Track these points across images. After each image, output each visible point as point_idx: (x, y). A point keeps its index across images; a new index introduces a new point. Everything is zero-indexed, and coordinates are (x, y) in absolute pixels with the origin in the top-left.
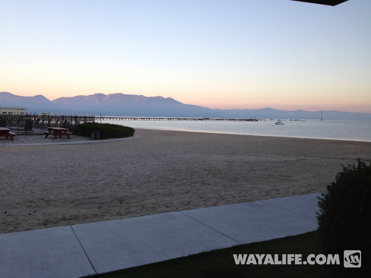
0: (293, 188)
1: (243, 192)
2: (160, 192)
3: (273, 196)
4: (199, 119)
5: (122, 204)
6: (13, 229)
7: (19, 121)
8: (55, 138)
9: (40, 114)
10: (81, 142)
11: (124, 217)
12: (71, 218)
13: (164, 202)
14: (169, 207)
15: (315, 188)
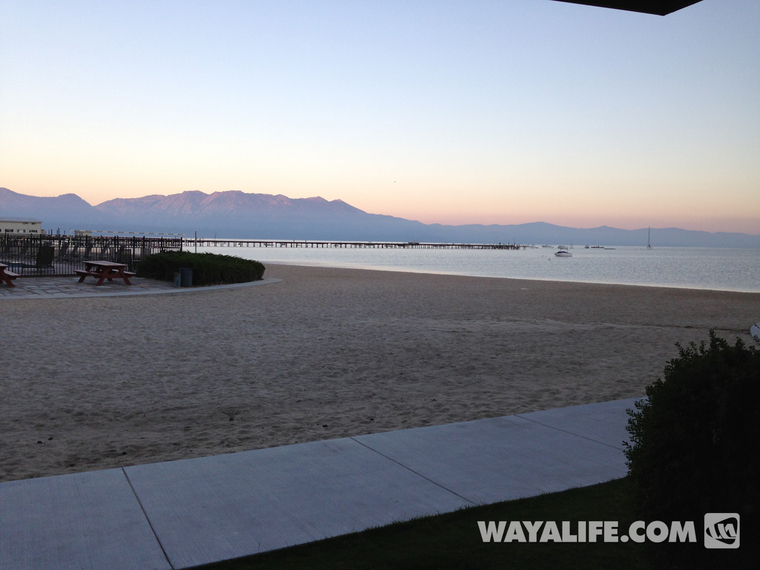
0: (585, 388)
1: (484, 396)
2: (314, 395)
3: (545, 404)
4: (399, 245)
5: (232, 422)
6: (4, 474)
7: (25, 248)
8: (100, 284)
9: (71, 233)
10: (152, 293)
11: (236, 448)
12: (125, 450)
13: (322, 417)
14: (330, 428)
15: (631, 388)
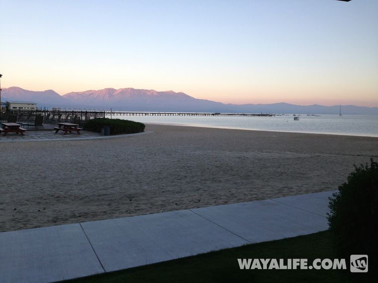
0: (306, 186)
1: (254, 190)
2: (170, 189)
3: (285, 194)
4: (211, 114)
5: (131, 202)
6: (22, 226)
7: (29, 116)
8: (65, 134)
9: (50, 109)
11: (134, 214)
12: (80, 215)
13: (175, 199)
14: (179, 205)
15: (329, 186)
